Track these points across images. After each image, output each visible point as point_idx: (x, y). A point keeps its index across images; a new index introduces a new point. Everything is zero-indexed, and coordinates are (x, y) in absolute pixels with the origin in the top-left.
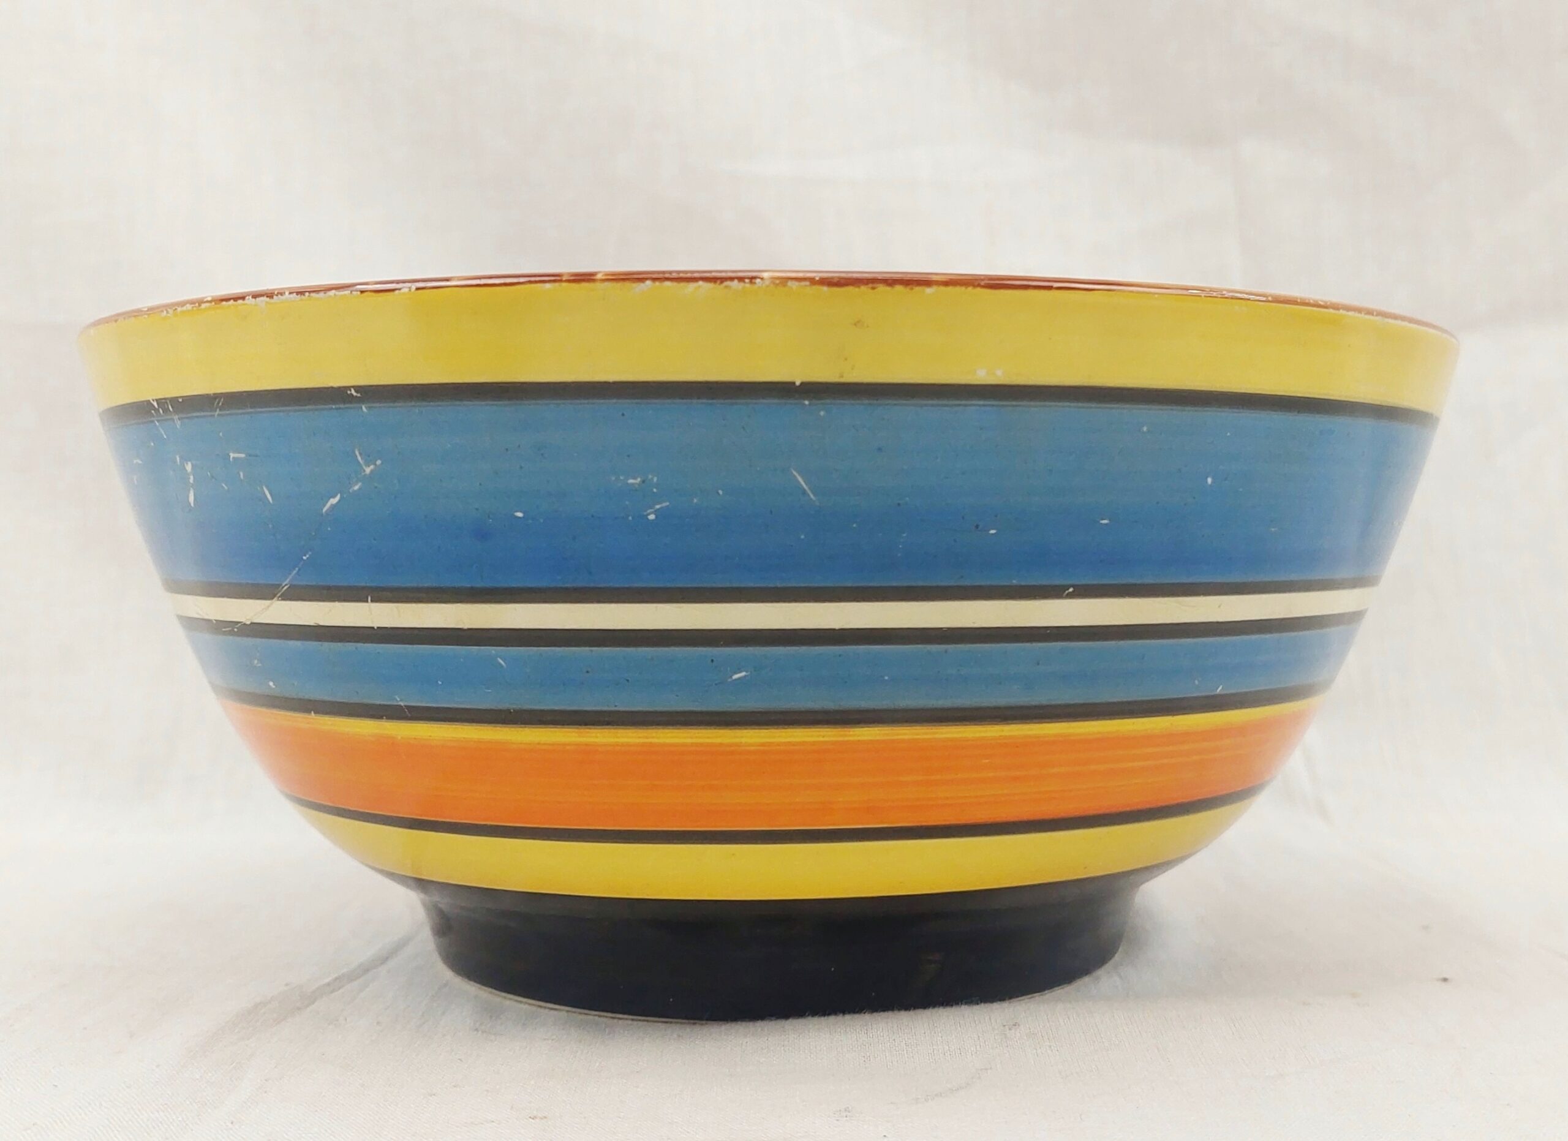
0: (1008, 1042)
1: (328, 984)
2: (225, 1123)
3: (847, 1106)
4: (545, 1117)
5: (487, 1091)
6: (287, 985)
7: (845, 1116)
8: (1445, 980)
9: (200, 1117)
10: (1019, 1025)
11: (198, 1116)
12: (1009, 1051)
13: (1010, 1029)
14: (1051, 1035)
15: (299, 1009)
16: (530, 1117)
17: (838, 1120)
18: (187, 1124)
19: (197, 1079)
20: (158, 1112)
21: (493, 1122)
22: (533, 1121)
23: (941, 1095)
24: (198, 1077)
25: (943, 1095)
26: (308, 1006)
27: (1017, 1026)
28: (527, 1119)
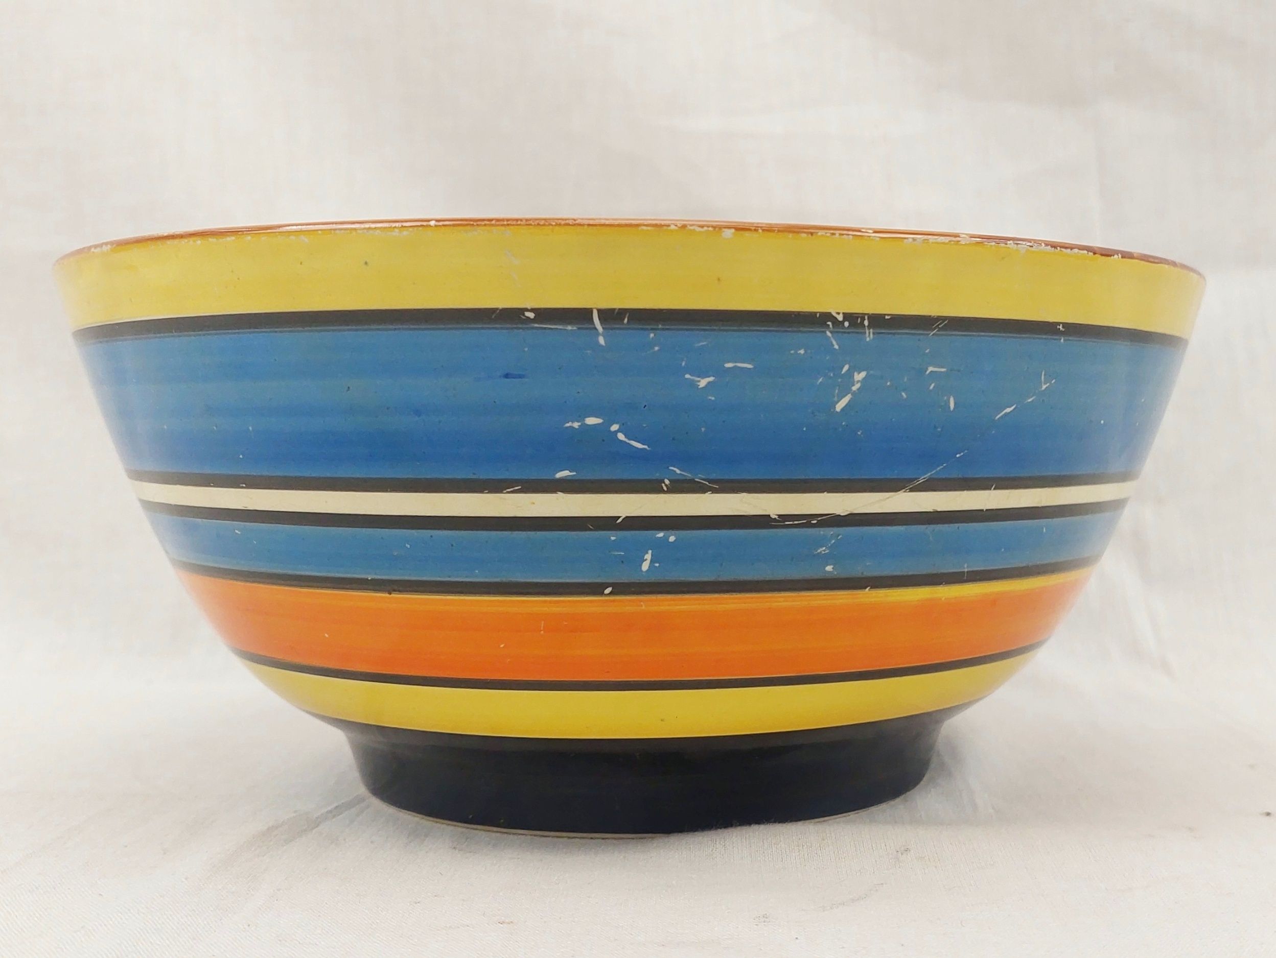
0: (900, 864)
1: (330, 812)
2: (243, 926)
3: (765, 913)
4: (512, 922)
5: (463, 900)
6: (295, 812)
7: (763, 921)
8: (1268, 814)
9: (222, 921)
10: (910, 850)
11: (221, 920)
12: (901, 871)
13: (902, 854)
14: (937, 858)
15: (305, 830)
16: (499, 922)
17: (757, 925)
18: (211, 927)
19: (220, 889)
20: (186, 916)
21: (468, 926)
22: (502, 925)
23: (844, 904)
24: (220, 888)
25: (845, 904)
26: (313, 829)
27: (908, 851)
28: (496, 924)
